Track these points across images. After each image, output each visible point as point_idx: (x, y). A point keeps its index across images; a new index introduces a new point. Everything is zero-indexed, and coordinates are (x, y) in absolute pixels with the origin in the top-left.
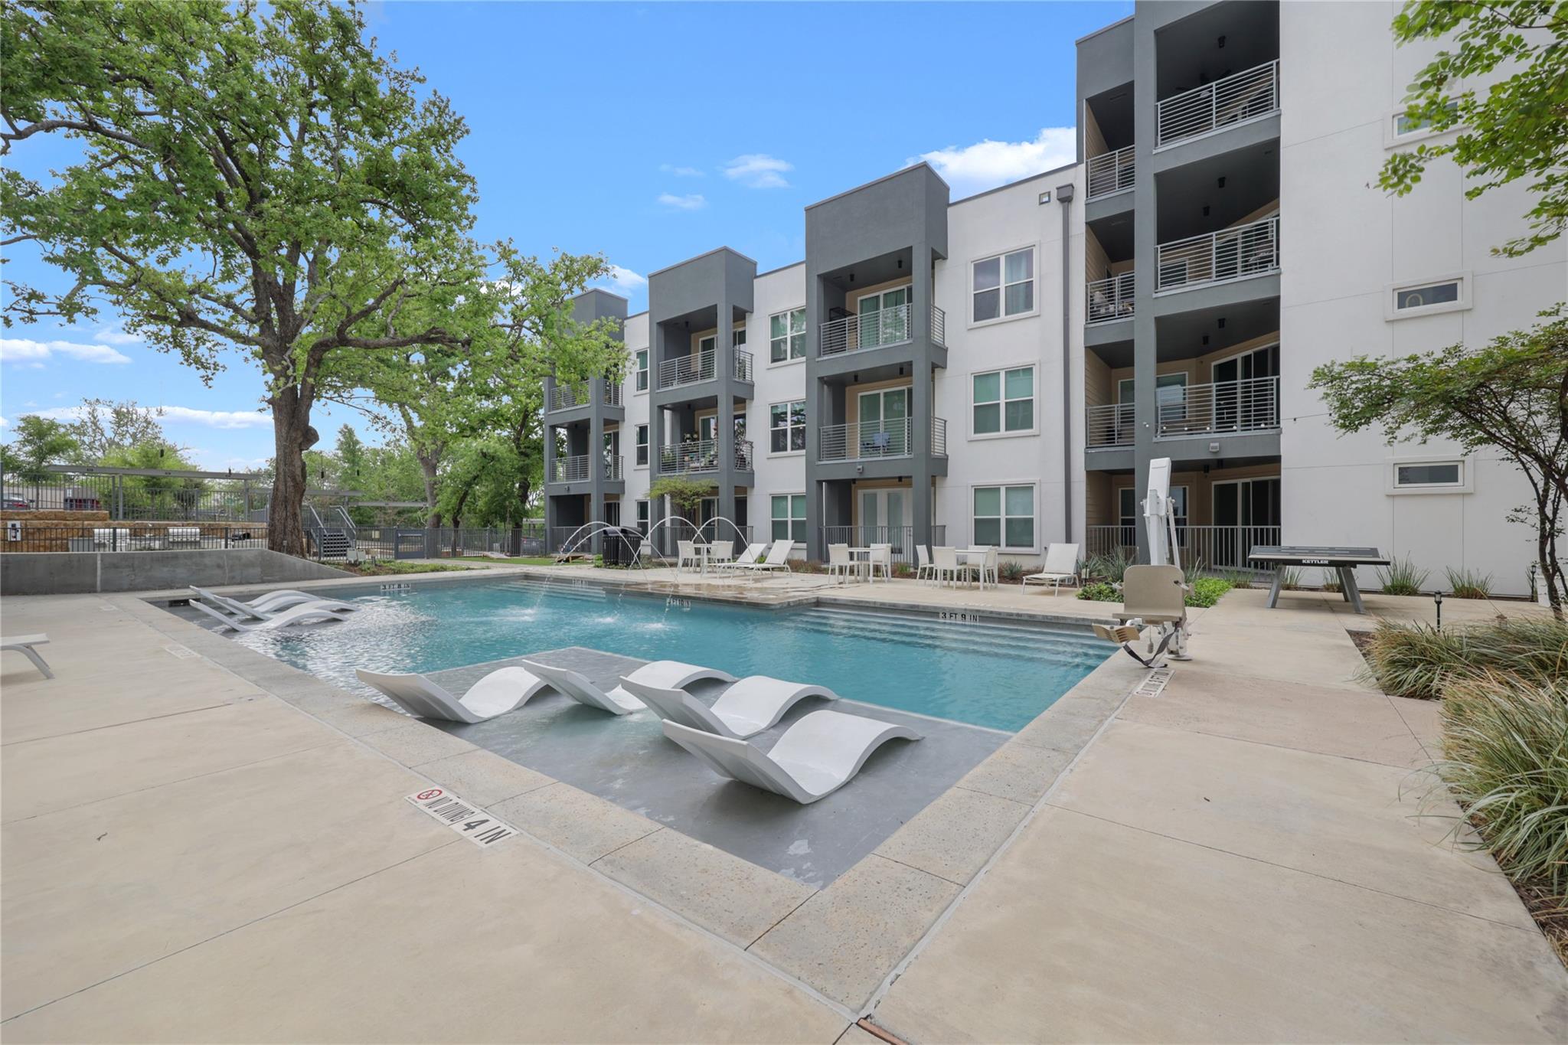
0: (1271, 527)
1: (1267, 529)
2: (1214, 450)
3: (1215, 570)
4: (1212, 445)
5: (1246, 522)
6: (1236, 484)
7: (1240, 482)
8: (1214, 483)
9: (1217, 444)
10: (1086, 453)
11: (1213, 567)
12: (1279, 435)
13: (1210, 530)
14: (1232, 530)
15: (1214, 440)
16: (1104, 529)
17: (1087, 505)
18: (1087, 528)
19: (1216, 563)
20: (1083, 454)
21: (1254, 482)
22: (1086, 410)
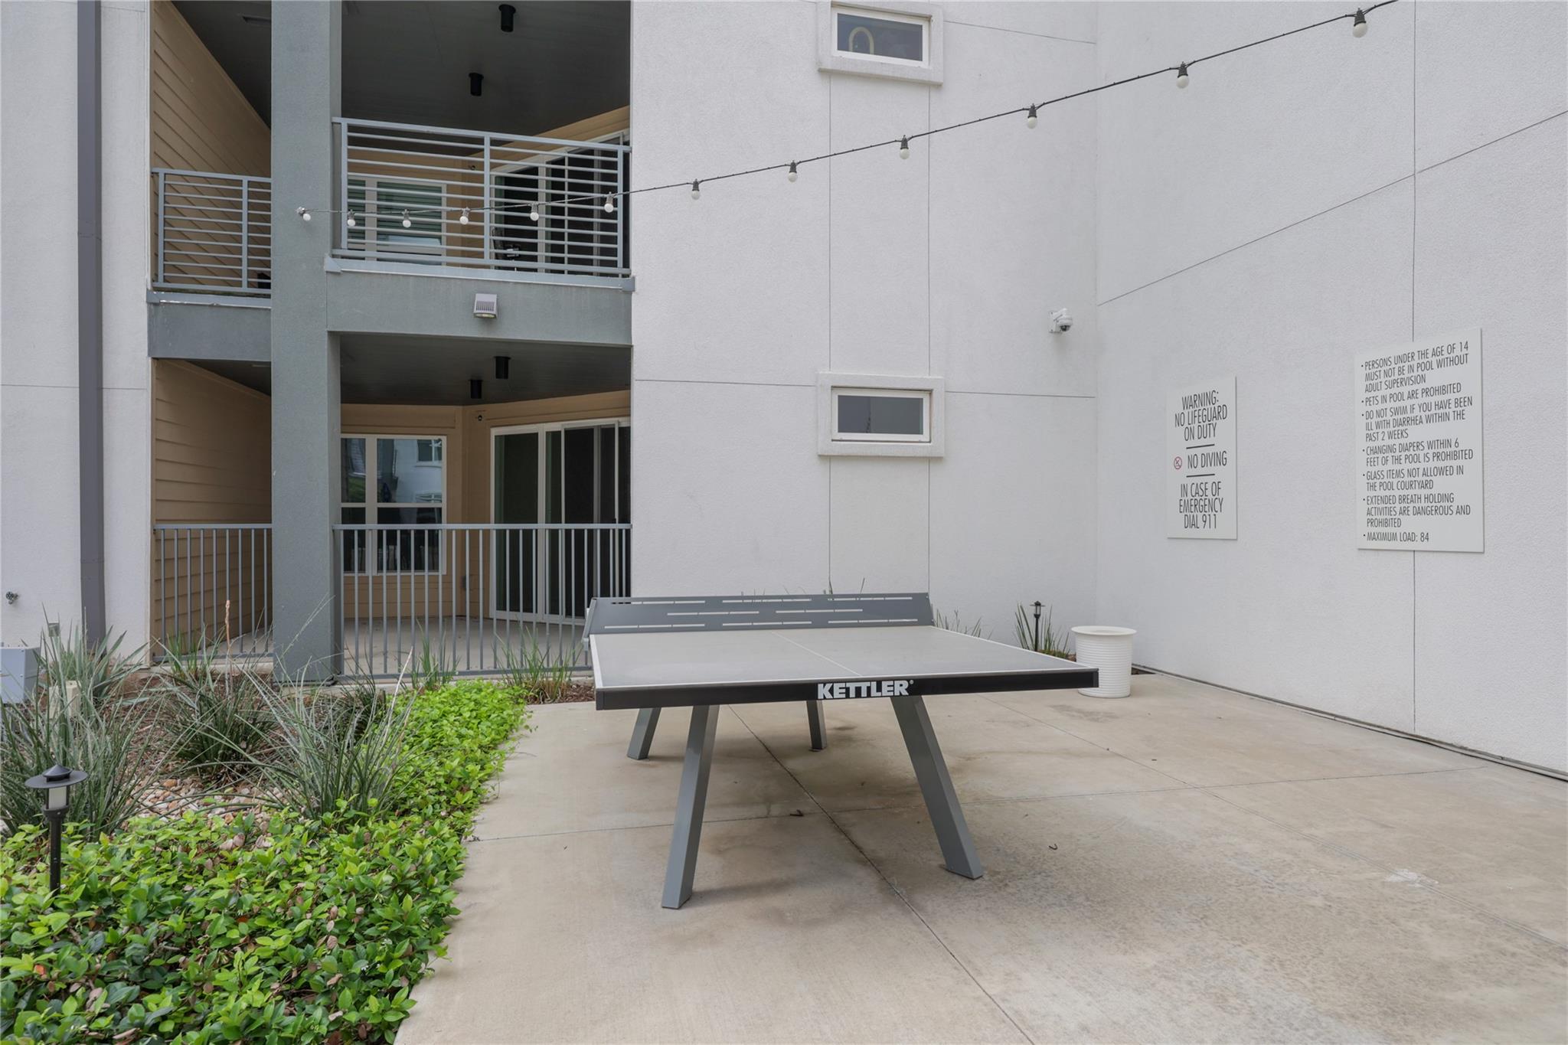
0: (597, 526)
1: (591, 532)
2: (486, 314)
3: (501, 622)
4: (480, 298)
5: (554, 517)
6: (534, 437)
7: (542, 429)
8: (495, 432)
9: (492, 298)
10: (153, 305)
11: (494, 613)
12: (628, 292)
13: (487, 533)
14: (528, 534)
15: (485, 286)
16: (246, 533)
17: (157, 460)
18: (154, 532)
19: (501, 606)
20: (144, 307)
21: (567, 432)
22: (154, 175)
